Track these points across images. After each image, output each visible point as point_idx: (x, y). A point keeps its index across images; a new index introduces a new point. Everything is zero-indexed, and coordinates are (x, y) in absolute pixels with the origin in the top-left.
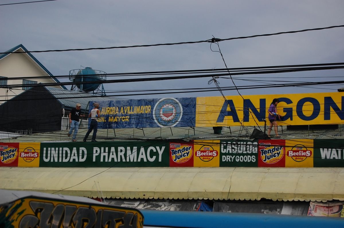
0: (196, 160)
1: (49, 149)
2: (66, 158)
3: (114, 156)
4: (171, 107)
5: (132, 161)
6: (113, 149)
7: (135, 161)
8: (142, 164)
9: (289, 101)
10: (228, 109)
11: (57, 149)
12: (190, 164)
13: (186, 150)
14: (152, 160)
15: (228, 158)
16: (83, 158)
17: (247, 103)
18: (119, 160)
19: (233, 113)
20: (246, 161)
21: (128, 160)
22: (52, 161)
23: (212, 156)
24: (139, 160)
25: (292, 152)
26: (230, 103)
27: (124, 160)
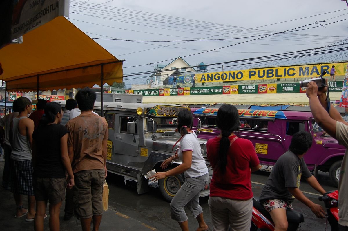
0: (165, 94)
4: (188, 77)
6: (148, 91)
8: (154, 95)
9: (219, 74)
10: (203, 77)
12: (163, 95)
13: (163, 91)
14: (156, 94)
15: (171, 93)
17: (208, 75)
18: (149, 94)
19: (204, 79)
21: (151, 94)
23: (168, 93)
25: (185, 91)
26: (204, 75)
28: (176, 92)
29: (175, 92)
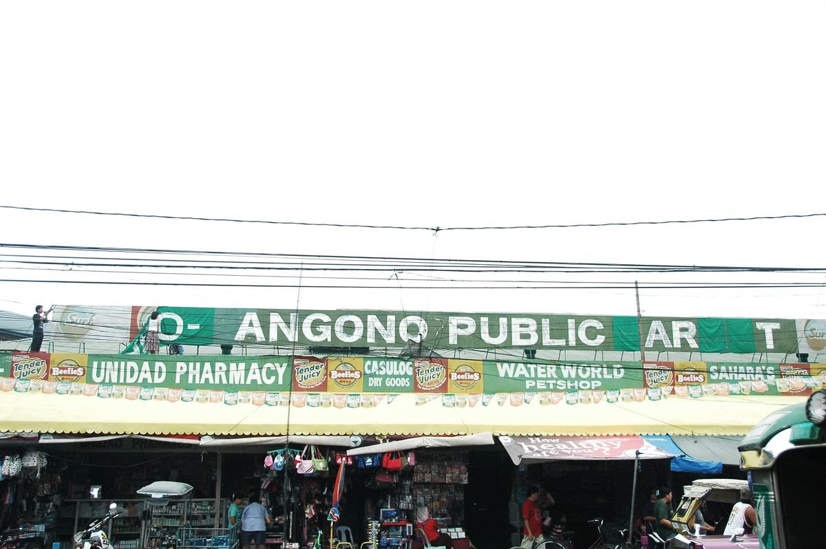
0: (330, 383)
1: (103, 363)
2: (132, 376)
3: (210, 376)
5: (237, 382)
6: (207, 366)
7: (242, 382)
8: (254, 387)
11: (116, 363)
13: (317, 369)
14: (268, 382)
16: (159, 377)
18: (217, 381)
20: (398, 385)
21: (231, 382)
22: (107, 381)
23: (353, 378)
24: (249, 382)
25: (456, 374)
27: (225, 382)
28: (406, 376)
29: (396, 377)
